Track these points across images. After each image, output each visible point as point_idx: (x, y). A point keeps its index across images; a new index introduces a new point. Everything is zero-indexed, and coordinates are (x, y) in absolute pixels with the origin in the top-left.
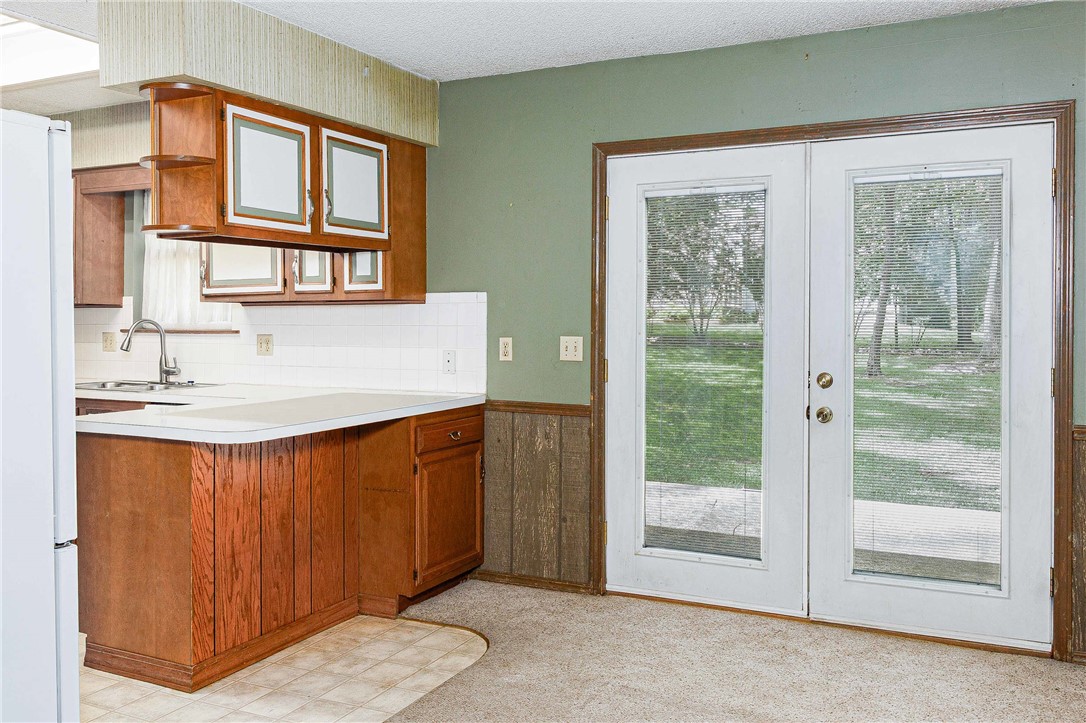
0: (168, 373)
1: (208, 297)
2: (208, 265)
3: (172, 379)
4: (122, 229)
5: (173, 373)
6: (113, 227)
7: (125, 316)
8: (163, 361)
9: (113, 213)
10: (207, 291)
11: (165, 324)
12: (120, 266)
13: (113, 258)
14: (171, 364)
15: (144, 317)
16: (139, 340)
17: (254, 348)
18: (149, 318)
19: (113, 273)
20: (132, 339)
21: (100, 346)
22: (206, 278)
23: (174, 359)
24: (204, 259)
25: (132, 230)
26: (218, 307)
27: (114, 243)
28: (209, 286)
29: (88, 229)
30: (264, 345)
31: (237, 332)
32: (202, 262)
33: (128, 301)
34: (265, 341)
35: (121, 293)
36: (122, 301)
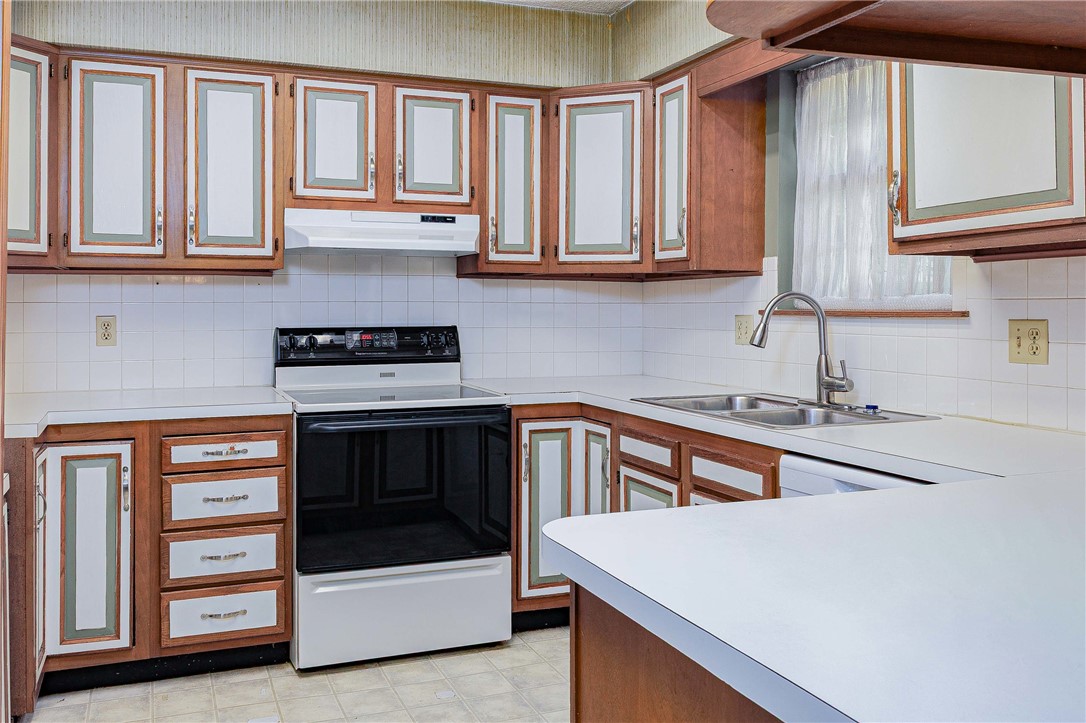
0: (832, 388)
1: (903, 245)
2: (905, 180)
3: (838, 397)
4: (762, 151)
5: (840, 388)
6: (748, 147)
7: (766, 288)
8: (824, 368)
9: (748, 126)
10: (901, 232)
11: (825, 302)
12: (759, 210)
13: (748, 197)
14: (837, 372)
15: (795, 289)
16: (779, 327)
17: (1004, 347)
18: (802, 291)
19: (748, 221)
20: (770, 326)
21: (733, 335)
22: (900, 206)
23: (842, 363)
24: (897, 167)
25: (776, 150)
26: (924, 265)
27: (749, 172)
28: (906, 222)
29: (709, 151)
30: (1026, 343)
31: (965, 314)
32: (892, 176)
33: (770, 264)
34: (1029, 334)
35: (760, 252)
36: (761, 264)
